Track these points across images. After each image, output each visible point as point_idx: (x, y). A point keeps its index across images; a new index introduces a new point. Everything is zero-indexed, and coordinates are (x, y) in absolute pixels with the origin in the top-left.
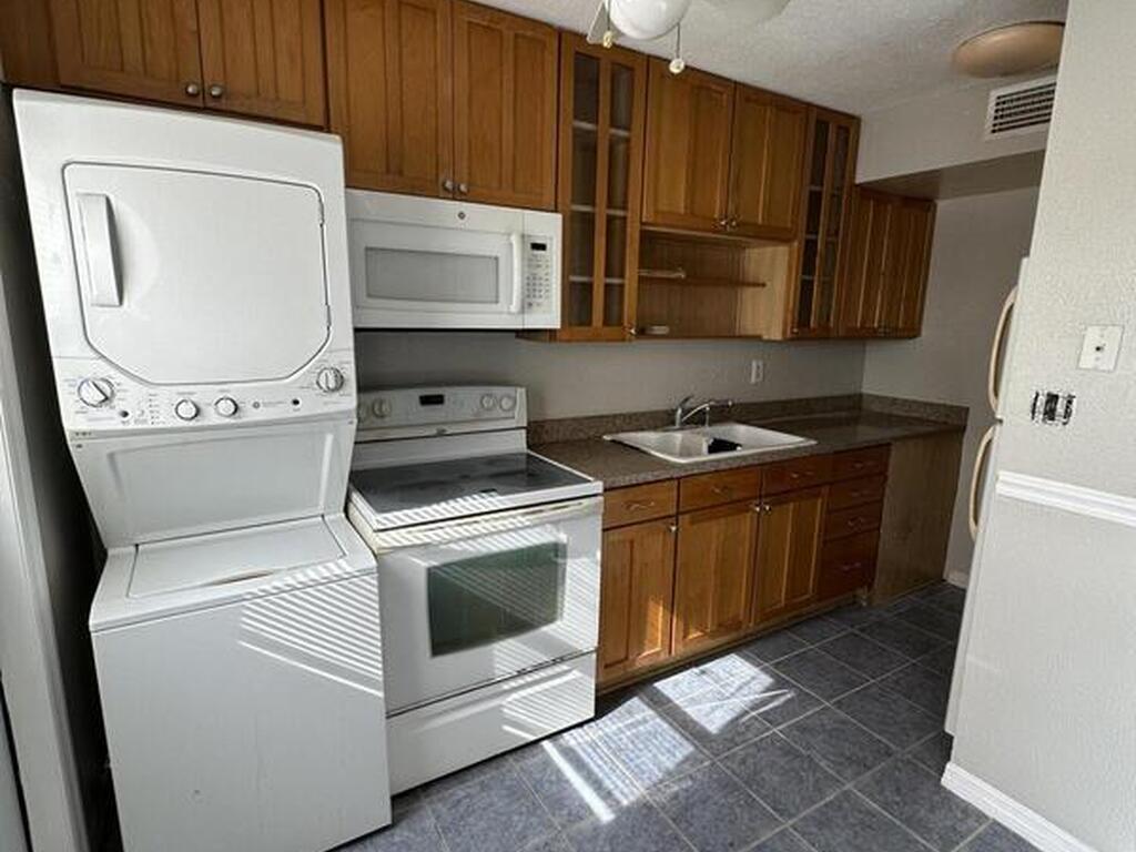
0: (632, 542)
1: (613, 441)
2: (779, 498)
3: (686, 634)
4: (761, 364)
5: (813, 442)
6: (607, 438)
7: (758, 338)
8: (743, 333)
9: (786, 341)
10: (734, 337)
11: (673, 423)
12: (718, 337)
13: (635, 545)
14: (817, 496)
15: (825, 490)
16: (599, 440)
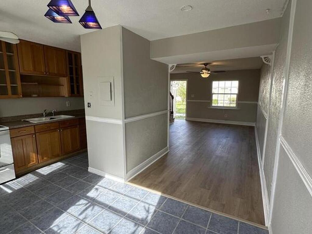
0: (22, 140)
1: (23, 121)
2: (65, 128)
3: (43, 158)
4: (69, 102)
5: (74, 117)
6: (23, 120)
7: (64, 97)
8: (62, 95)
9: (69, 97)
10: (60, 97)
11: (43, 116)
12: (55, 97)
13: (23, 140)
14: (76, 127)
15: (78, 126)
16: (20, 121)
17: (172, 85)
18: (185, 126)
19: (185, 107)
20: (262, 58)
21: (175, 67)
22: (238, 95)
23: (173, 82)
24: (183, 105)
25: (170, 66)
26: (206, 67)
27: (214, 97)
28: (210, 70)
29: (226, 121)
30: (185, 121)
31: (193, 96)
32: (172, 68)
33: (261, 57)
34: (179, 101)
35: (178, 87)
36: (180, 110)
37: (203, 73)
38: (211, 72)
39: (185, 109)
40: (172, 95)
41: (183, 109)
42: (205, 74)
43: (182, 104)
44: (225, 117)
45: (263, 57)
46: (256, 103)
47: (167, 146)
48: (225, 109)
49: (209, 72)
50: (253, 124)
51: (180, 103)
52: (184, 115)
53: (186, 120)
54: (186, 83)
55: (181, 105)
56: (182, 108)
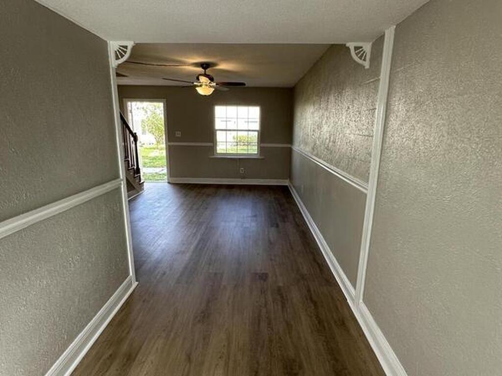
17: (131, 112)
18: (169, 198)
19: (164, 153)
20: (348, 48)
21: (129, 51)
22: (260, 132)
23: (134, 103)
24: (158, 150)
25: (113, 46)
26: (205, 71)
27: (220, 137)
28: (215, 80)
29: (243, 180)
30: (167, 184)
31: (178, 134)
32: (119, 55)
33: (348, 45)
34: (151, 142)
35: (146, 116)
36: (154, 161)
37: (199, 84)
38: (217, 84)
39: (165, 158)
40: (134, 132)
41: (159, 158)
42: (203, 86)
43: (158, 148)
44: (241, 172)
45: (351, 45)
46: (289, 146)
47: (128, 274)
48: (240, 159)
49: (214, 84)
50: (286, 183)
51: (152, 146)
52: (163, 170)
53: (169, 183)
54: (162, 108)
55: (156, 150)
56: (157, 157)
